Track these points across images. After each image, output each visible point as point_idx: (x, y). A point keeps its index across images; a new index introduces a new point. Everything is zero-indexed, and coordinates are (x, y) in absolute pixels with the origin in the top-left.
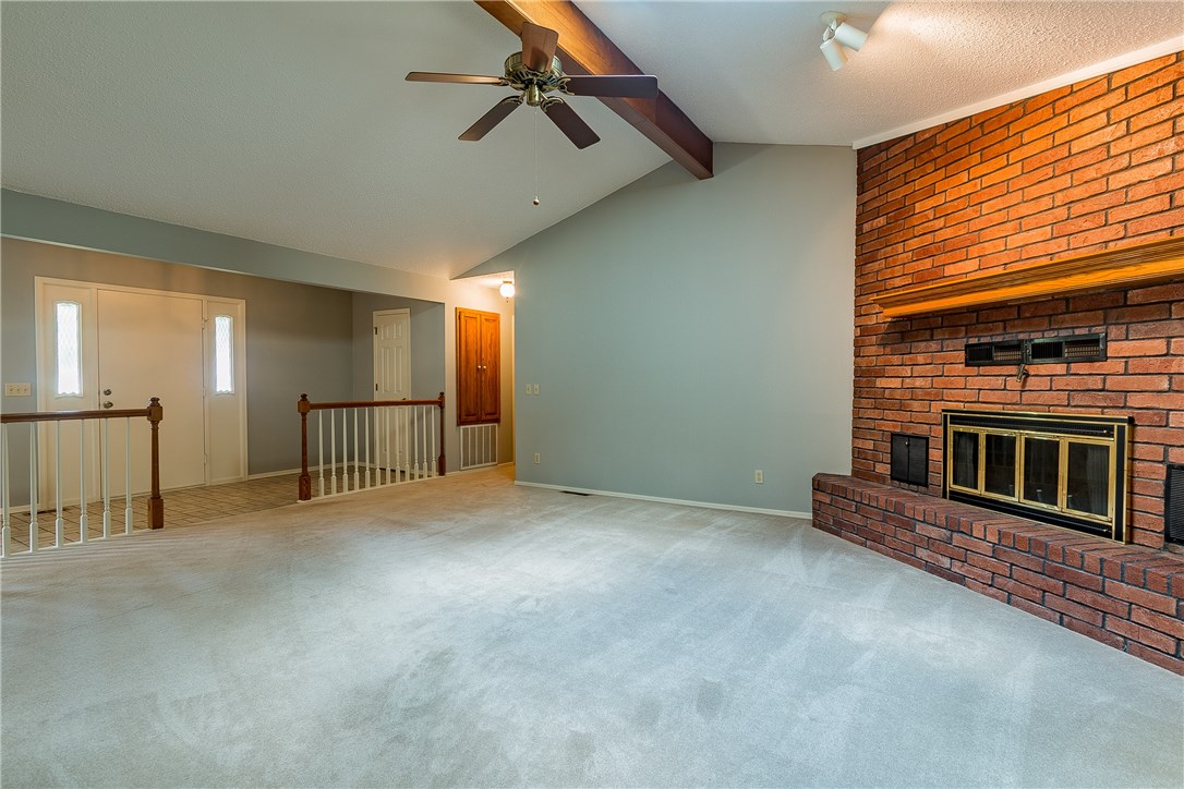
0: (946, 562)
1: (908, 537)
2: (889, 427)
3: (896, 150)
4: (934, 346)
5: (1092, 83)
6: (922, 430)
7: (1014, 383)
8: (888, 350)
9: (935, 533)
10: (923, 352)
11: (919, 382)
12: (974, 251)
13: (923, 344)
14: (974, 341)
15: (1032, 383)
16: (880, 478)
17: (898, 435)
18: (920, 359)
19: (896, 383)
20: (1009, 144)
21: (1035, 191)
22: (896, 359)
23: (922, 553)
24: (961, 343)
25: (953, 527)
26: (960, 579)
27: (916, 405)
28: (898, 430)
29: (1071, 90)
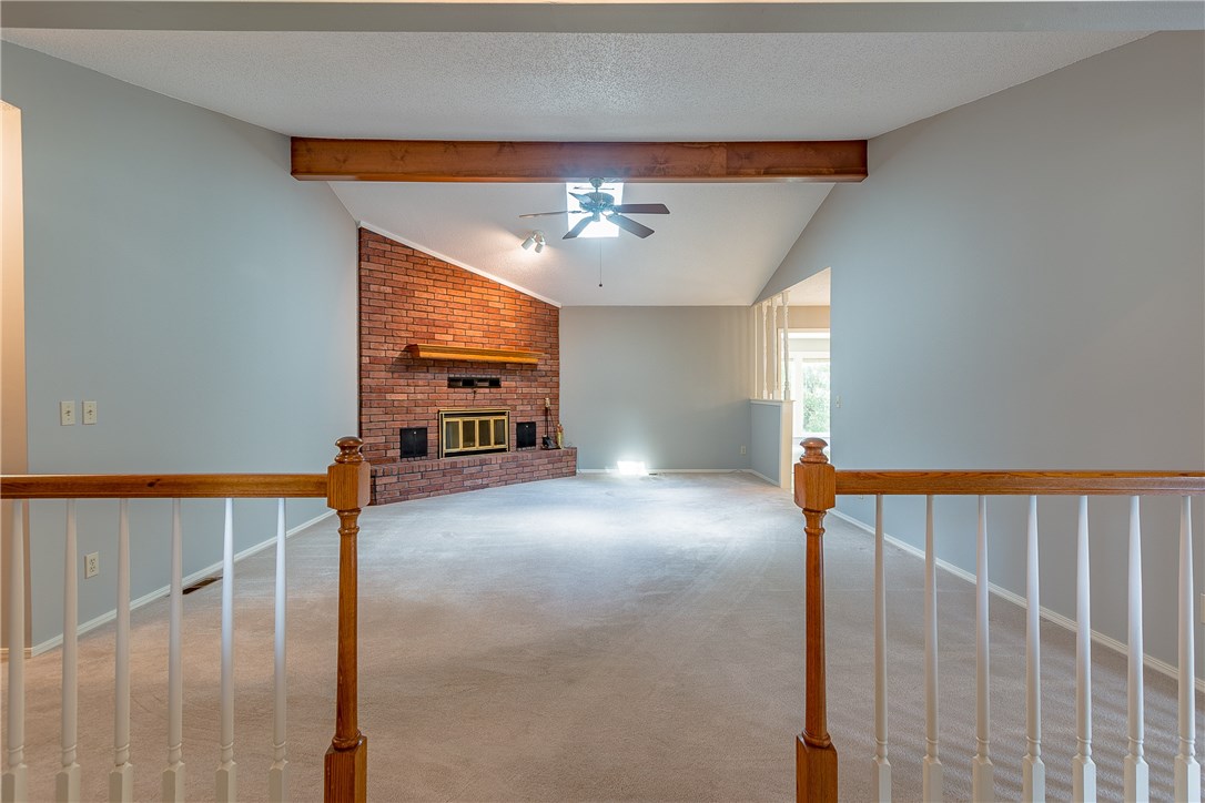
0: (480, 481)
1: (459, 478)
2: (399, 425)
3: (399, 250)
4: (430, 376)
5: (495, 283)
6: (422, 424)
7: (471, 396)
8: (396, 375)
9: (473, 470)
10: (422, 378)
11: (419, 396)
12: (451, 331)
13: (422, 375)
14: (452, 376)
15: (478, 396)
16: (393, 460)
17: (405, 429)
18: (421, 383)
19: (404, 397)
20: (465, 288)
21: (476, 314)
22: (403, 382)
23: (467, 483)
24: (446, 376)
25: (482, 463)
26: (487, 486)
27: (419, 410)
28: (406, 426)
29: (488, 281)
